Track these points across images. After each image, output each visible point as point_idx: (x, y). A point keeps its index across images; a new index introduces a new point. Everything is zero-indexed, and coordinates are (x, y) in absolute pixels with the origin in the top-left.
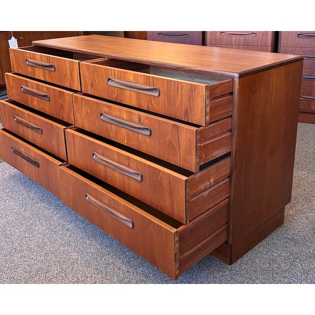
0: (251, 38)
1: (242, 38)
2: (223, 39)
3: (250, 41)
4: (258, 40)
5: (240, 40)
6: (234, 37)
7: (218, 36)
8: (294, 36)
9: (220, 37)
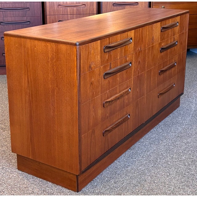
0: (81, 8)
1: (75, 8)
2: (60, 10)
3: (81, 10)
4: (87, 9)
5: (73, 10)
6: (69, 9)
7: (56, 9)
8: (111, 5)
9: (58, 9)
